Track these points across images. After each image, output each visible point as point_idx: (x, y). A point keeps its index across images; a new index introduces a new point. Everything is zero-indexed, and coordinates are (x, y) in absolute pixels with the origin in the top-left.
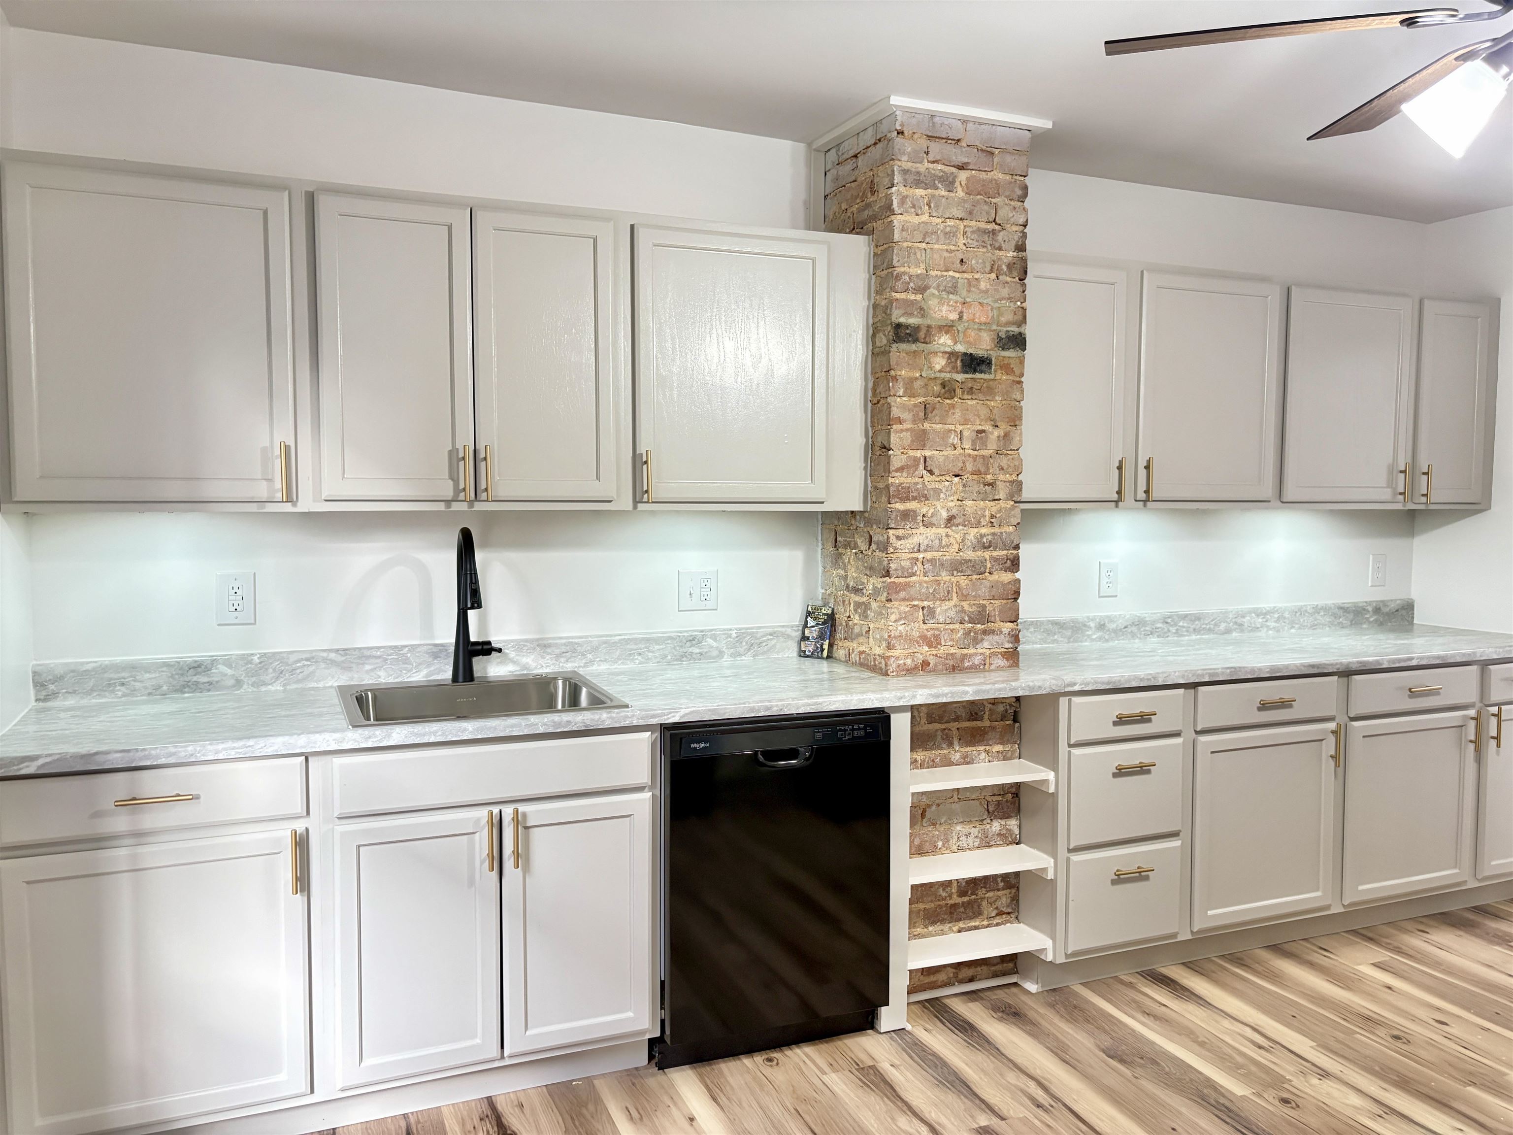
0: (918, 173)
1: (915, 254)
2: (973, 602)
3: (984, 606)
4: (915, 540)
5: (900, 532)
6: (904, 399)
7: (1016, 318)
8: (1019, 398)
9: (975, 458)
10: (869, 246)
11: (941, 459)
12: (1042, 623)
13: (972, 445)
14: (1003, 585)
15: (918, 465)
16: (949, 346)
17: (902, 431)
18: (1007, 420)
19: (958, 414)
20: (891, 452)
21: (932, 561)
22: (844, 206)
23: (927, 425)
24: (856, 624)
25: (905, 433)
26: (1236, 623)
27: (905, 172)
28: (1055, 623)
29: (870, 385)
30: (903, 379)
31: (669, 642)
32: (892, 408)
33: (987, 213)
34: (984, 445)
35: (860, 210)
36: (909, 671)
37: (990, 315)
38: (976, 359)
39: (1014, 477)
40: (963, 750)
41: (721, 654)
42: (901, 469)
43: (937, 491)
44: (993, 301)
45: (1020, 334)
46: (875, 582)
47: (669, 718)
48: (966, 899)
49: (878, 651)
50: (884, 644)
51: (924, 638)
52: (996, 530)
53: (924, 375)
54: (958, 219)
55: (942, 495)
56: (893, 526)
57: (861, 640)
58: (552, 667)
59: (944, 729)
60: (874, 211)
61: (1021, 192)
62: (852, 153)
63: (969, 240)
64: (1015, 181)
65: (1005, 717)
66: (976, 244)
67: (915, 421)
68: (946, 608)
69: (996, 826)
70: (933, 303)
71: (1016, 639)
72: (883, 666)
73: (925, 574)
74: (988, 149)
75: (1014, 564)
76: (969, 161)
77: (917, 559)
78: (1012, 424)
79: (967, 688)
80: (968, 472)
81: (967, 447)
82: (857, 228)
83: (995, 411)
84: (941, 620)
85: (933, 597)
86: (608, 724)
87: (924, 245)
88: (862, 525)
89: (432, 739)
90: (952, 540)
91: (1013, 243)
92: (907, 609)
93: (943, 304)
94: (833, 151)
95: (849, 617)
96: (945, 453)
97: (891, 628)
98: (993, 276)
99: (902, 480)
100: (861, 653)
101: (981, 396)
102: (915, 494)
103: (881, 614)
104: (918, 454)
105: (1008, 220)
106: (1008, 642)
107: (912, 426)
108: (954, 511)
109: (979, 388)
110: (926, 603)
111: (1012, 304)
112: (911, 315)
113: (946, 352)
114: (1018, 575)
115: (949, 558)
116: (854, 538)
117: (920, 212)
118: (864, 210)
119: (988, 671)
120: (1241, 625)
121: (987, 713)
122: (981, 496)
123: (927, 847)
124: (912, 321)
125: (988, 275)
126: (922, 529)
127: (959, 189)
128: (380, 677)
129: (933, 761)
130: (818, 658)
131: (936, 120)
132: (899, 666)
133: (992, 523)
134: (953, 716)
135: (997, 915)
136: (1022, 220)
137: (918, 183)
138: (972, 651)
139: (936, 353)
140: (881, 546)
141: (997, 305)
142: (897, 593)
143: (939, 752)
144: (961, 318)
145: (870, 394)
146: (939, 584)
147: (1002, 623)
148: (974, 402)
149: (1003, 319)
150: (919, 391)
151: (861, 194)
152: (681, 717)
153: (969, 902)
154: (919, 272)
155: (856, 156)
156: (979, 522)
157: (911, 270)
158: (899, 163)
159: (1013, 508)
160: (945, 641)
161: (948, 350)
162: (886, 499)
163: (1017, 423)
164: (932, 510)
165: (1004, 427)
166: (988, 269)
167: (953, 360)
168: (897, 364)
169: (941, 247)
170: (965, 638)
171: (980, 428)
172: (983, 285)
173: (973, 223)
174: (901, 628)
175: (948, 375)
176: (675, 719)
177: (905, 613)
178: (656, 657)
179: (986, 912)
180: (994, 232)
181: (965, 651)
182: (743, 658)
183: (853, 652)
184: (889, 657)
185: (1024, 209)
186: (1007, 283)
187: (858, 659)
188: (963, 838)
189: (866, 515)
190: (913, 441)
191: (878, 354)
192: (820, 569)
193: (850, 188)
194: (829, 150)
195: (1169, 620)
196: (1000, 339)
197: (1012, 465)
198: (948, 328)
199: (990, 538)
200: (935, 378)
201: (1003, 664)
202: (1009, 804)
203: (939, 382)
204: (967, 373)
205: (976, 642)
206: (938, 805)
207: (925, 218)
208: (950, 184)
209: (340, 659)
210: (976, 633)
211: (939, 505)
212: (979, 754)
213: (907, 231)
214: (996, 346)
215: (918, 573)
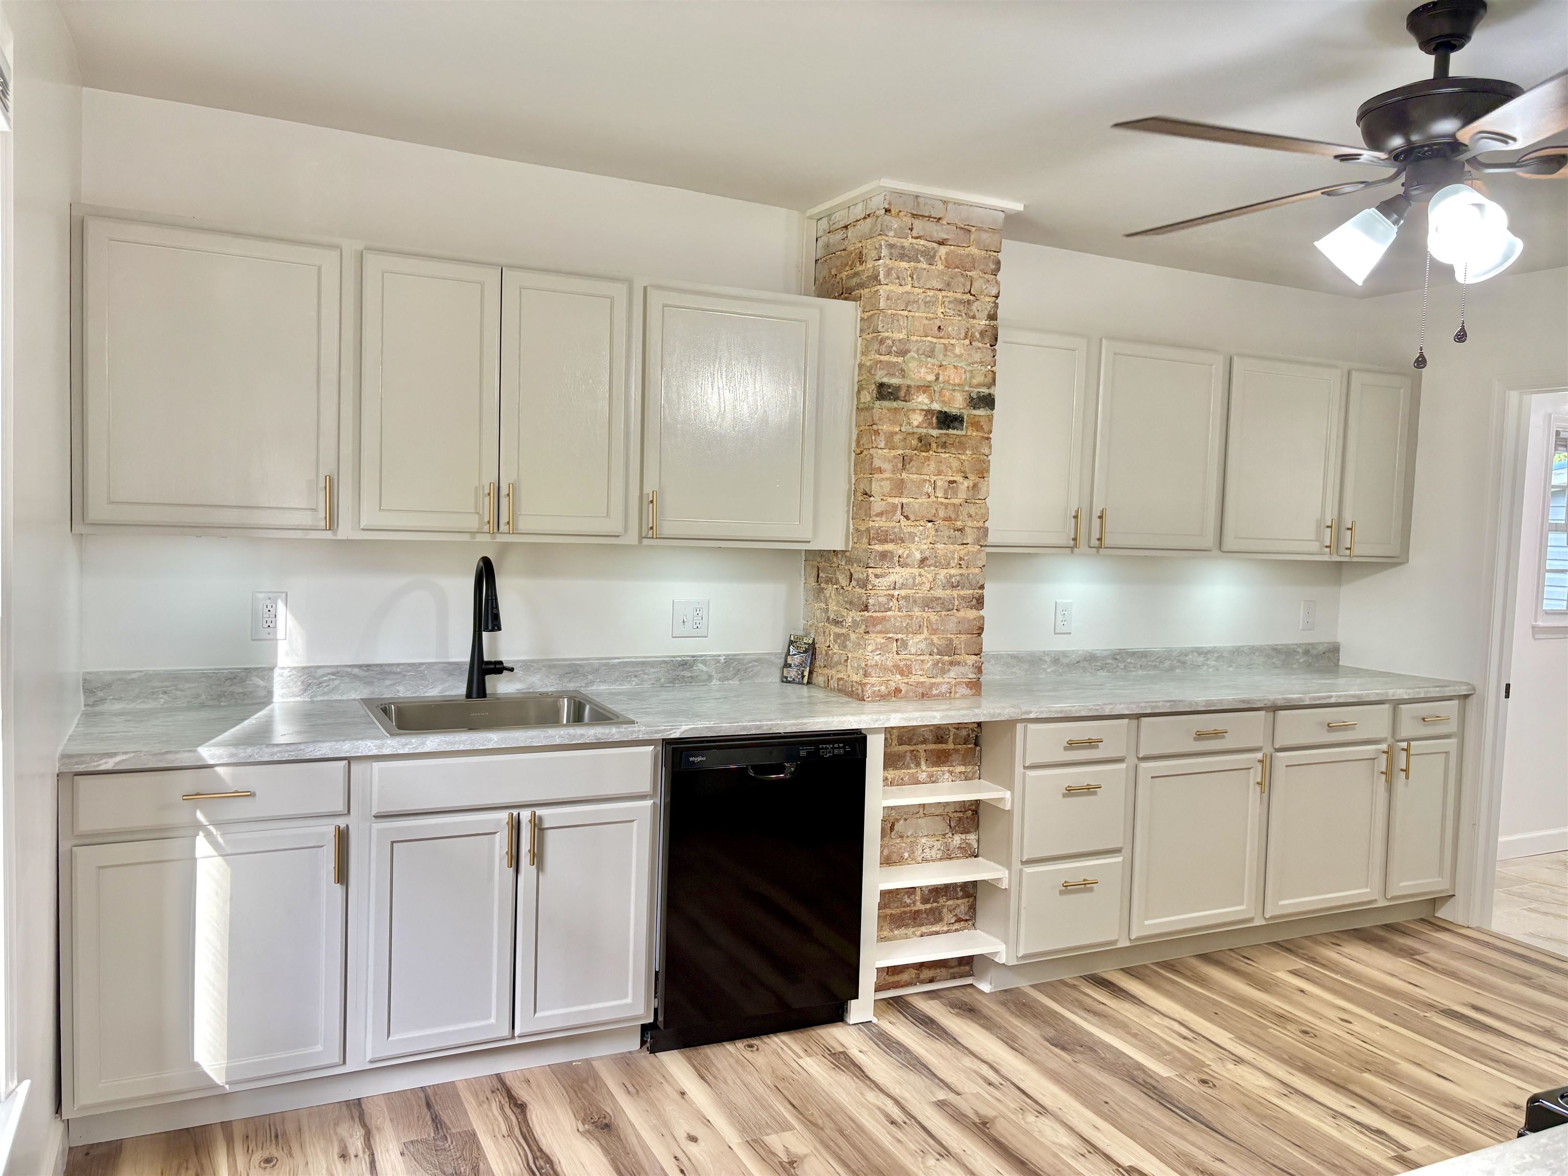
0: (903, 247)
1: (898, 320)
2: (941, 636)
3: (951, 640)
4: (892, 578)
5: (878, 571)
6: (885, 451)
7: (986, 380)
8: (987, 451)
9: (946, 506)
10: (856, 310)
11: (917, 506)
12: (1002, 656)
13: (944, 494)
14: (969, 621)
15: (896, 510)
16: (926, 404)
17: (883, 479)
18: (976, 472)
19: (933, 465)
20: (872, 499)
21: (906, 598)
22: (834, 272)
23: (904, 475)
24: (835, 653)
25: (884, 482)
26: (1179, 661)
27: (891, 246)
28: (1014, 657)
29: (854, 437)
30: (885, 433)
31: (663, 665)
32: (874, 459)
33: (964, 285)
34: (955, 494)
35: (849, 277)
36: (883, 697)
37: (964, 377)
38: (950, 416)
39: (981, 524)
40: (929, 770)
41: (710, 677)
42: (880, 514)
43: (912, 535)
44: (966, 365)
45: (990, 394)
46: (853, 616)
47: (671, 734)
48: (928, 906)
49: (855, 678)
50: (861, 672)
51: (896, 667)
52: (964, 571)
53: (903, 429)
54: (937, 289)
55: (917, 539)
56: (872, 565)
57: (840, 668)
58: (556, 686)
59: (913, 751)
60: (862, 279)
61: (994, 267)
62: (842, 224)
63: (946, 309)
64: (990, 257)
65: (967, 741)
66: (952, 312)
67: (894, 471)
68: (917, 640)
69: (957, 839)
70: (913, 365)
71: (979, 670)
72: (860, 691)
73: (900, 610)
74: (966, 227)
75: (979, 602)
76: (949, 237)
77: (893, 596)
78: (981, 476)
79: (935, 714)
80: (941, 518)
81: (939, 496)
82: (845, 294)
83: (966, 464)
84: (913, 652)
85: (907, 630)
86: (617, 738)
87: (906, 313)
88: (843, 563)
89: (462, 747)
90: (924, 579)
91: (986, 313)
92: (883, 641)
93: (922, 367)
94: (825, 220)
95: (829, 646)
96: (920, 500)
97: (868, 658)
98: (967, 342)
99: (881, 524)
100: (839, 679)
101: (953, 450)
102: (892, 537)
103: (859, 644)
104: (896, 501)
105: (981, 292)
106: (972, 673)
107: (892, 476)
108: (927, 554)
109: (952, 442)
110: (899, 636)
111: (983, 368)
112: (892, 375)
113: (923, 410)
114: (982, 613)
115: (921, 595)
116: (835, 574)
117: (903, 283)
118: (852, 278)
119: (954, 699)
120: (1184, 663)
121: (952, 737)
122: (951, 540)
123: (895, 857)
124: (894, 381)
125: (962, 341)
126: (898, 569)
127: (939, 262)
128: (399, 692)
129: (902, 779)
130: (799, 683)
131: (920, 200)
132: (874, 692)
133: (960, 564)
134: (921, 739)
135: (956, 921)
136: (994, 292)
137: (902, 257)
138: (939, 680)
139: (914, 410)
140: (861, 583)
141: (969, 368)
142: (874, 626)
143: (908, 771)
144: (937, 379)
145: (854, 445)
146: (912, 619)
147: (967, 656)
148: (947, 455)
149: (975, 381)
150: (899, 444)
151: (850, 263)
152: (682, 733)
153: (931, 909)
154: (901, 337)
155: (846, 227)
156: (949, 564)
157: (894, 335)
158: (886, 238)
159: (979, 552)
160: (916, 670)
161: (925, 408)
162: (867, 541)
163: (985, 475)
164: (907, 552)
165: (973, 478)
166: (962, 335)
167: (929, 417)
168: (880, 419)
169: (921, 314)
170: (933, 668)
171: (952, 479)
172: (958, 350)
173: (950, 294)
174: (877, 658)
175: (925, 431)
176: (676, 734)
177: (881, 644)
178: (650, 679)
179: (946, 919)
180: (969, 302)
181: (934, 680)
182: (730, 682)
183: (832, 678)
184: (865, 684)
185: (996, 282)
186: (980, 348)
187: (836, 685)
188: (927, 850)
189: (848, 554)
190: (891, 489)
191: (862, 409)
192: (803, 602)
193: (841, 256)
194: (821, 218)
195: (1118, 657)
196: (972, 399)
197: (980, 513)
198: (925, 388)
199: (958, 578)
200: (913, 433)
201: (967, 693)
202: (969, 820)
203: (916, 436)
204: (942, 429)
205: (943, 672)
206: (906, 820)
207: (908, 288)
208: (931, 258)
209: (362, 674)
210: (944, 664)
211: (913, 547)
212: (943, 774)
213: (892, 300)
214: (968, 406)
215: (893, 608)
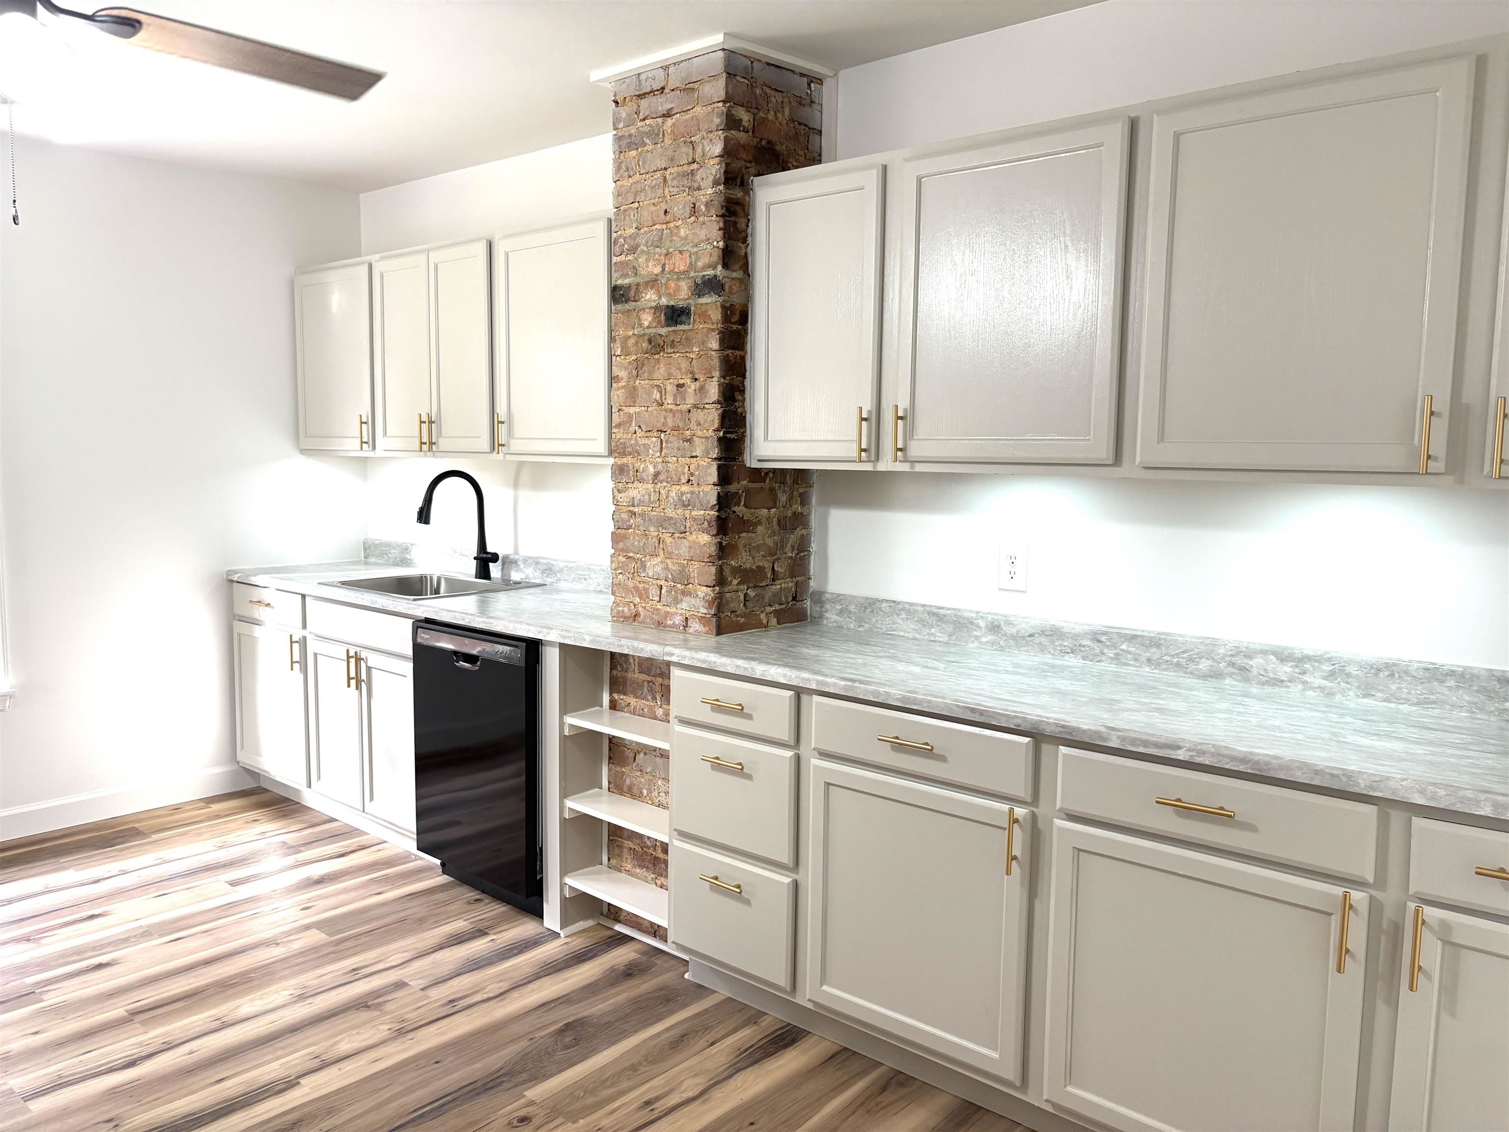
0: (630, 136)
1: (629, 215)
2: (675, 561)
3: (685, 567)
4: (628, 493)
5: (619, 486)
6: (621, 357)
7: (712, 259)
8: (714, 345)
9: (673, 413)
11: (648, 415)
13: (674, 400)
14: (702, 546)
15: (631, 421)
16: (654, 301)
17: (620, 388)
18: (704, 372)
19: (660, 369)
20: (613, 410)
21: (643, 515)
23: (637, 382)
25: (621, 391)
26: (1233, 664)
27: (620, 139)
30: (621, 338)
32: (614, 368)
33: (687, 154)
34: (684, 398)
36: (626, 619)
37: (690, 261)
38: (677, 310)
39: (711, 433)
40: (664, 707)
42: (619, 426)
43: (646, 447)
44: (693, 247)
45: (716, 276)
48: (665, 857)
51: (636, 588)
52: (695, 488)
53: (635, 332)
54: (662, 169)
55: (651, 451)
56: (614, 479)
59: (650, 682)
61: (719, 120)
63: (672, 188)
64: (714, 110)
67: (629, 378)
68: (655, 563)
70: (640, 261)
73: (638, 528)
74: (687, 87)
76: (673, 105)
77: (633, 513)
78: (710, 376)
80: (669, 428)
81: (669, 402)
83: (696, 362)
84: (651, 574)
85: (644, 551)
87: (638, 205)
90: (658, 496)
91: (711, 178)
92: (622, 559)
93: (651, 260)
96: (650, 409)
97: (613, 575)
98: (693, 219)
99: (621, 436)
101: (681, 349)
102: (629, 450)
104: (631, 410)
105: (706, 156)
106: (703, 607)
107: (627, 383)
108: (660, 467)
109: (679, 340)
110: (638, 556)
111: (709, 246)
112: (626, 276)
113: (651, 308)
115: (657, 514)
117: (632, 174)
119: (688, 634)
120: (1243, 669)
122: (681, 452)
123: (636, 791)
124: (627, 281)
125: (688, 220)
126: (636, 484)
127: (667, 138)
129: (642, 709)
131: (643, 77)
132: (619, 612)
133: (690, 480)
134: (658, 671)
136: (717, 151)
137: (630, 146)
138: (673, 610)
139: (644, 309)
141: (695, 249)
142: (618, 543)
143: (645, 702)
144: (663, 270)
146: (648, 539)
147: (699, 586)
148: (676, 355)
149: (700, 263)
150: (632, 349)
154: (633, 233)
156: (680, 480)
157: (626, 233)
158: (616, 132)
159: (711, 465)
160: (653, 595)
161: (653, 304)
163: (714, 374)
164: (643, 466)
165: (702, 379)
166: (688, 213)
167: (658, 314)
168: (616, 325)
169: (648, 202)
170: (668, 596)
171: (681, 382)
172: (682, 233)
173: (675, 169)
174: (620, 577)
175: (654, 331)
177: (622, 562)
180: (692, 173)
181: (668, 609)
186: (707, 223)
190: (627, 398)
195: (1103, 638)
196: (699, 285)
197: (708, 420)
198: (653, 282)
199: (689, 496)
200: (644, 334)
201: (700, 629)
203: (646, 338)
204: (670, 326)
205: (677, 601)
207: (635, 178)
208: (655, 135)
210: (675, 592)
211: (648, 460)
213: (622, 195)
214: (693, 294)
215: (633, 526)
